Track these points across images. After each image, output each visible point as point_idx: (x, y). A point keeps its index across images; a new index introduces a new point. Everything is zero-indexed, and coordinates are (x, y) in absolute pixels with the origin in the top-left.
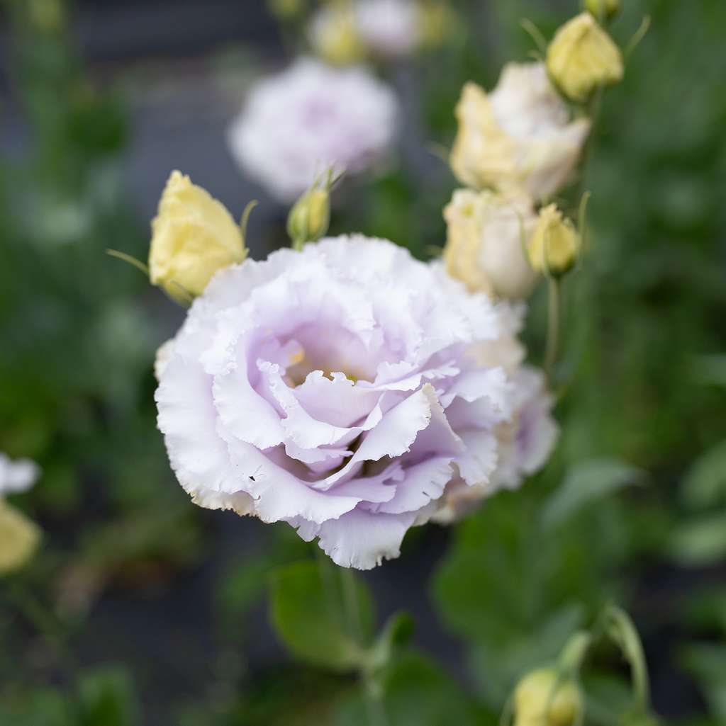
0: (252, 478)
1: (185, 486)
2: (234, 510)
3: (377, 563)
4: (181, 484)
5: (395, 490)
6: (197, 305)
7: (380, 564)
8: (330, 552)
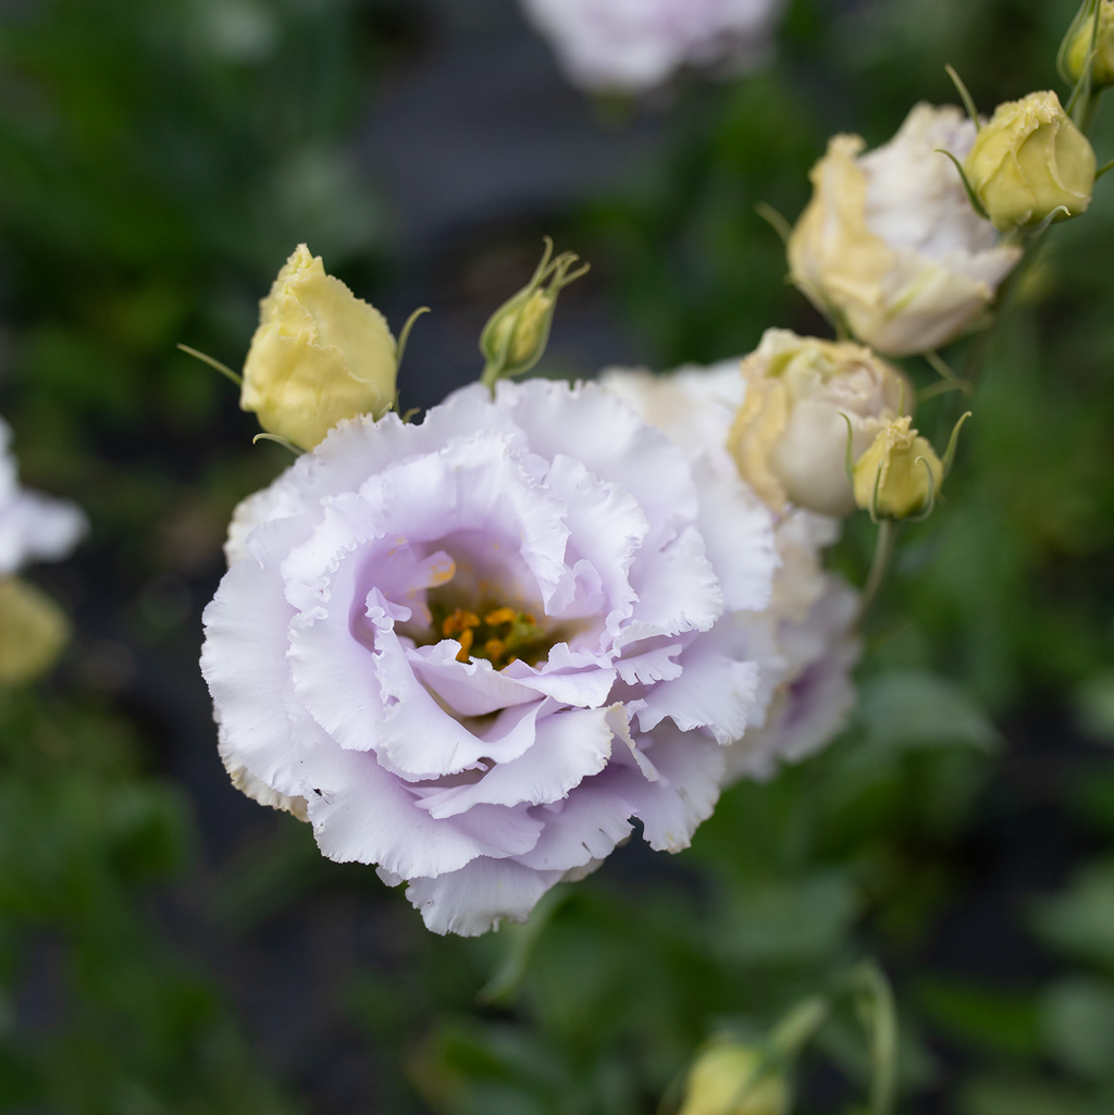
0: (318, 791)
1: (226, 758)
2: (292, 813)
3: (492, 925)
4: (221, 755)
5: (538, 835)
6: (301, 465)
7: (496, 929)
8: (421, 905)
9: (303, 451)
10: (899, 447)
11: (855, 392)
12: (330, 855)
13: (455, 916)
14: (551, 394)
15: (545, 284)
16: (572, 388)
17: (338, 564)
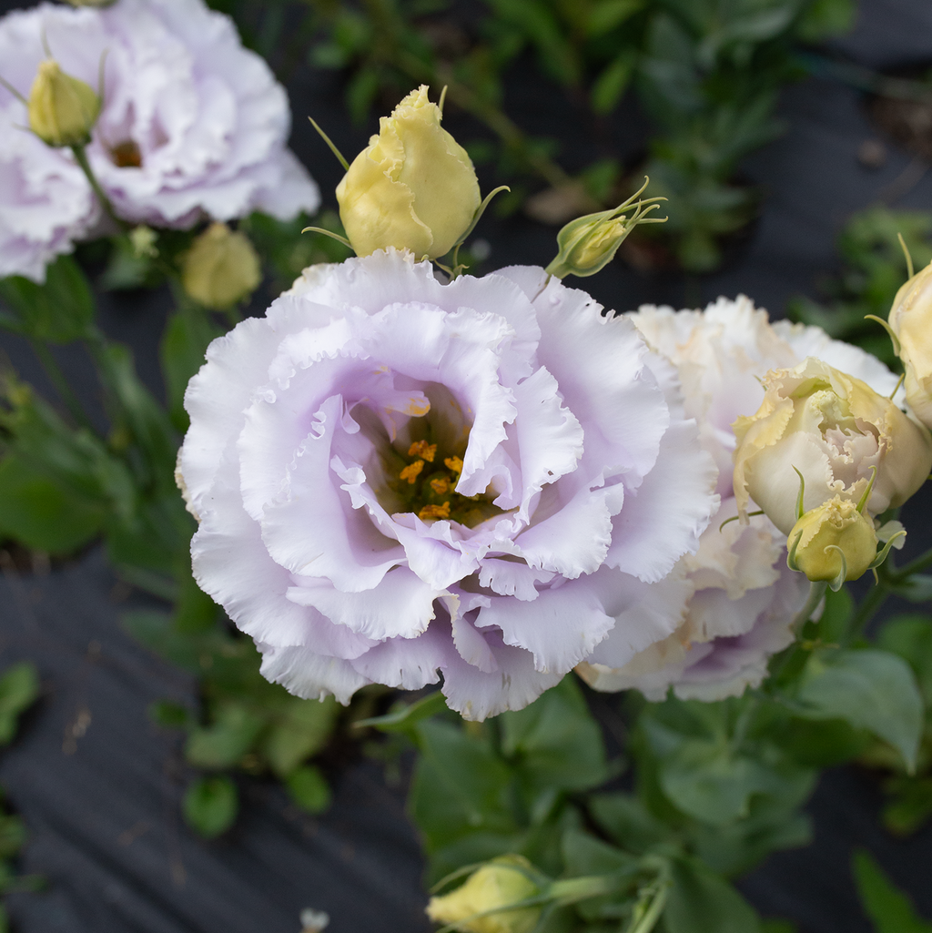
9: (354, 255)
10: (832, 525)
11: (842, 452)
12: (198, 579)
13: (288, 672)
14: (587, 309)
15: (629, 214)
16: (604, 314)
17: (311, 364)
